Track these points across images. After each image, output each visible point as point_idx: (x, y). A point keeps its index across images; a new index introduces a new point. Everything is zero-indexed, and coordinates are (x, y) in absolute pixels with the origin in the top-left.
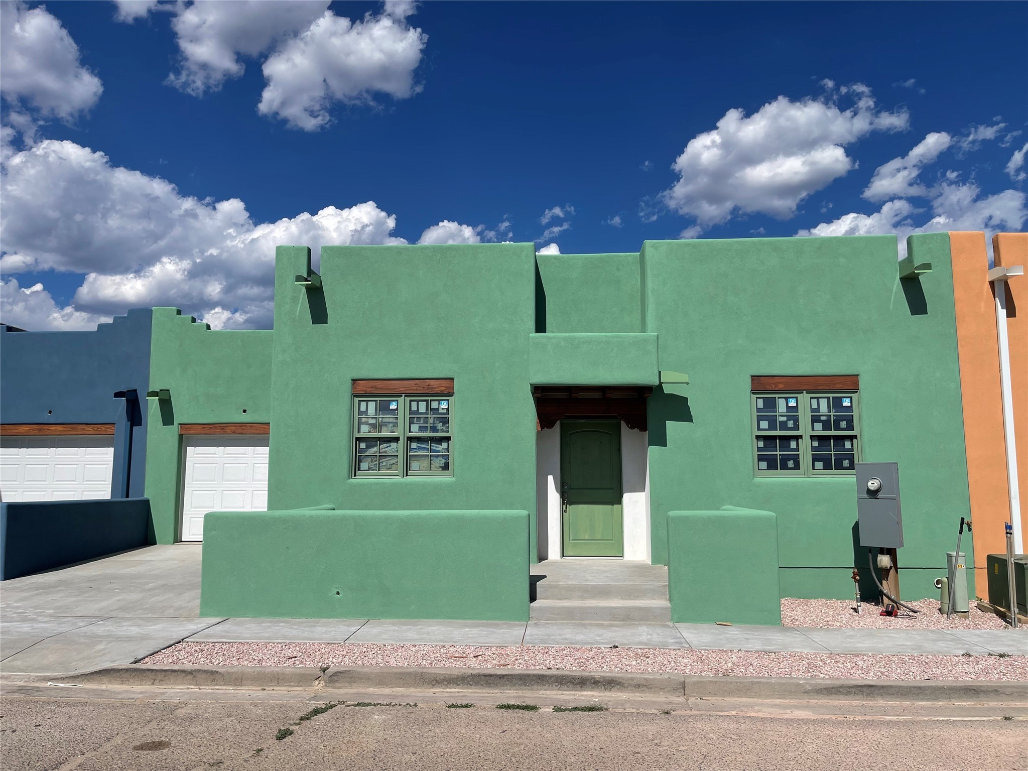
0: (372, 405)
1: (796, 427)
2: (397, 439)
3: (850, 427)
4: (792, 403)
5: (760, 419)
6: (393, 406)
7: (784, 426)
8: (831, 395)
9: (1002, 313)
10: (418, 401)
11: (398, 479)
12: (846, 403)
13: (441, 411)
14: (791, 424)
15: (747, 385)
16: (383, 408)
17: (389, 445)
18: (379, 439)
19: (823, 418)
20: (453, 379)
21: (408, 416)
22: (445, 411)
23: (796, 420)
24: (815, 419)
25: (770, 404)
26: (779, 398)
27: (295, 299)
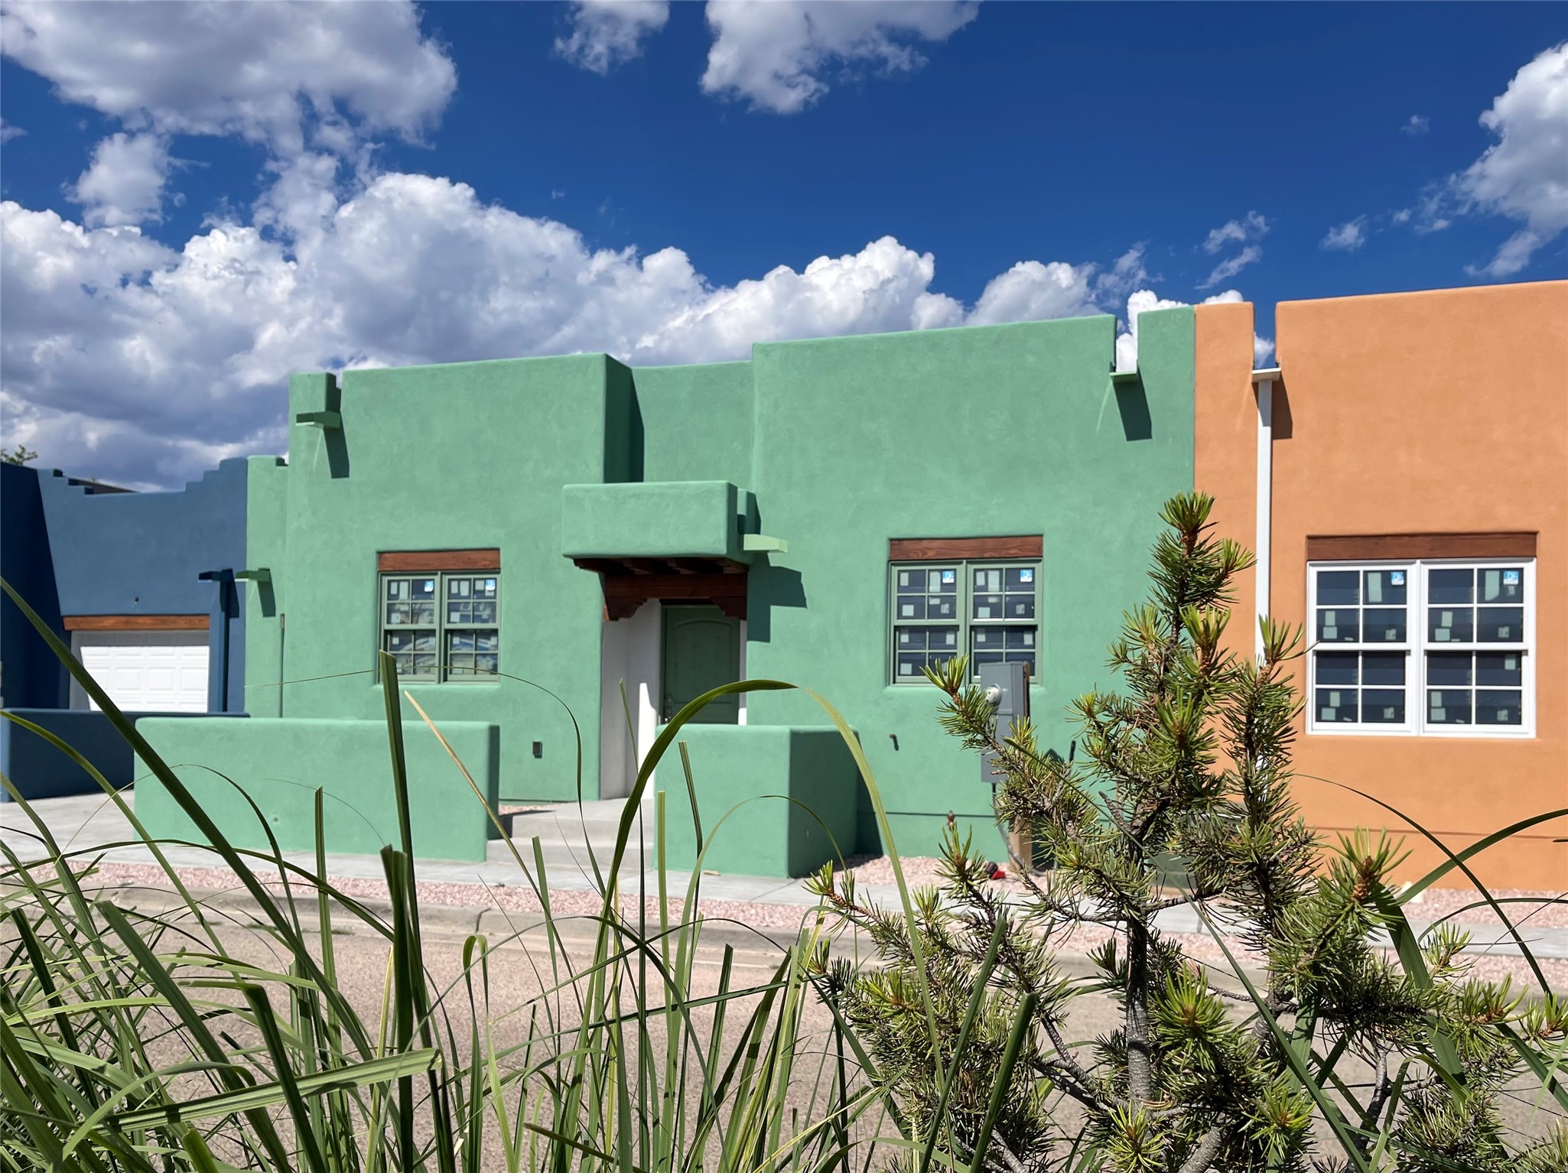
0: (404, 586)
1: (952, 614)
2: (430, 633)
3: (1030, 613)
4: (948, 578)
5: (902, 602)
6: (428, 588)
7: (935, 612)
8: (1004, 566)
9: (1264, 433)
10: (459, 580)
11: (434, 686)
12: (1026, 577)
13: (487, 594)
14: (945, 609)
15: (882, 553)
16: (417, 589)
17: (426, 640)
18: (415, 632)
19: (992, 600)
20: (498, 550)
21: (446, 601)
22: (492, 594)
23: (952, 601)
24: (979, 602)
25: (919, 581)
26: (930, 571)
27: (311, 445)
